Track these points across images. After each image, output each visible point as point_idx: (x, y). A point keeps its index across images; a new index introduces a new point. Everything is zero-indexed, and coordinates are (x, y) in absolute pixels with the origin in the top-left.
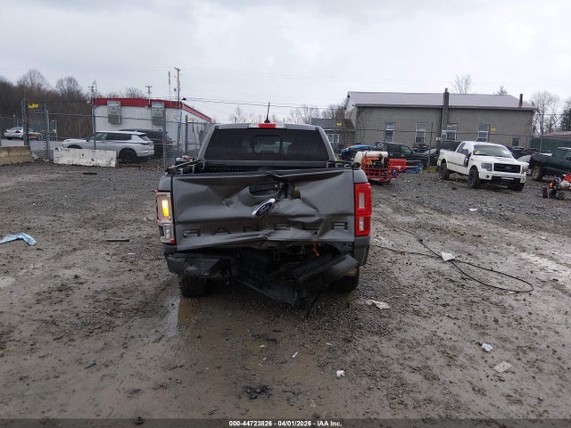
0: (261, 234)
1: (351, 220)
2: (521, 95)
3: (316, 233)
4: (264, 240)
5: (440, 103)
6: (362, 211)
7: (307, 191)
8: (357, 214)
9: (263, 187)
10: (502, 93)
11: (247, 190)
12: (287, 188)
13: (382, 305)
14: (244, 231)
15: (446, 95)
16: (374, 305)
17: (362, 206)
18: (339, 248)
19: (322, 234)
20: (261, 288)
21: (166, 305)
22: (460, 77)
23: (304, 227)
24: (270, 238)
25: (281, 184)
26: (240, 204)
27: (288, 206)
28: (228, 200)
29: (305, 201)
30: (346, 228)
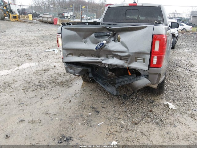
0: (99, 59)
1: (148, 57)
3: (127, 62)
4: (100, 62)
9: (102, 34)
11: (93, 35)
12: (115, 34)
17: (157, 49)
19: (130, 63)
23: (121, 58)
24: (103, 62)
25: (111, 33)
26: (91, 43)
27: (113, 46)
28: (85, 40)
29: (123, 44)
30: (144, 62)
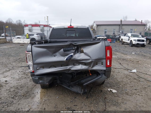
0: (68, 67)
1: (104, 61)
2: (142, 21)
3: (90, 67)
4: (69, 70)
5: (120, 23)
6: (109, 57)
7: (86, 50)
8: (107, 58)
9: (69, 49)
10: (136, 20)
11: (62, 50)
12: (78, 49)
13: (114, 91)
14: (62, 66)
15: (121, 21)
16: (111, 91)
17: (108, 55)
18: (100, 72)
19: (93, 67)
20: (69, 87)
21: (34, 92)
22: (124, 17)
23: (85, 64)
24: (72, 69)
25: (76, 47)
26: (60, 56)
27: (79, 56)
28: (55, 54)
29: (86, 54)
30: (102, 64)
